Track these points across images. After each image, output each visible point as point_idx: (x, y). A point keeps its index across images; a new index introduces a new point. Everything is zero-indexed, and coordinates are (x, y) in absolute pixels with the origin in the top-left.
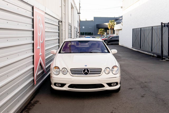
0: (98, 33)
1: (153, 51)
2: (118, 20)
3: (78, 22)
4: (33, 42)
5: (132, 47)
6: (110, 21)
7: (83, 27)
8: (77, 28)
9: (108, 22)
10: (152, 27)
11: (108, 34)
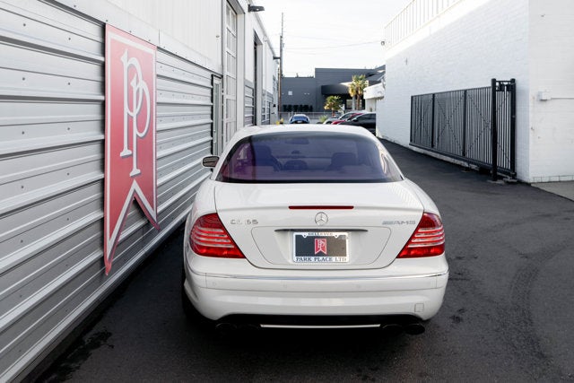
0: (325, 108)
1: (467, 155)
2: (372, 76)
3: (274, 79)
4: (102, 137)
5: (409, 141)
6: (354, 78)
7: (290, 93)
8: (269, 95)
9: (351, 80)
10: (465, 91)
11: (348, 108)
